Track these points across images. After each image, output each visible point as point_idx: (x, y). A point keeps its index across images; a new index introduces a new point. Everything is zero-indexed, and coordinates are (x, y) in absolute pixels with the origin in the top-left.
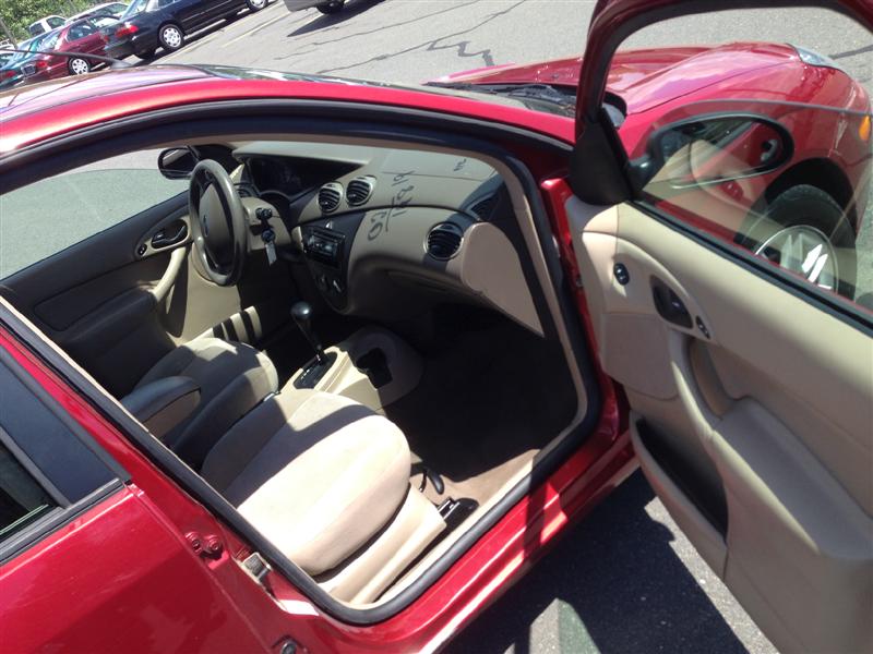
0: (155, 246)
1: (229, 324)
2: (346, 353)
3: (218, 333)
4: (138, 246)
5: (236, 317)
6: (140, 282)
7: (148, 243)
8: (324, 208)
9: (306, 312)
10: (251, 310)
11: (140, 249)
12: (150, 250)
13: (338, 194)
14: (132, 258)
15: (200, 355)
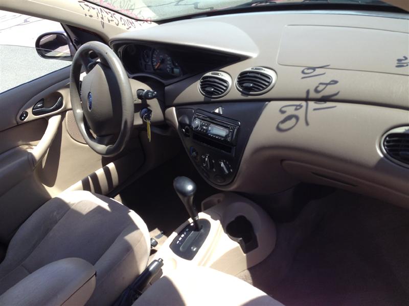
0: (35, 113)
1: (95, 177)
2: (218, 222)
3: (86, 186)
4: (21, 113)
5: (100, 172)
6: (20, 143)
7: (30, 111)
8: (208, 94)
9: (190, 187)
10: (111, 166)
11: (22, 115)
12: (31, 117)
13: (225, 81)
14: (15, 122)
15: (73, 207)
